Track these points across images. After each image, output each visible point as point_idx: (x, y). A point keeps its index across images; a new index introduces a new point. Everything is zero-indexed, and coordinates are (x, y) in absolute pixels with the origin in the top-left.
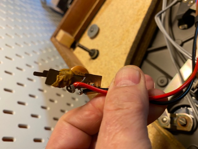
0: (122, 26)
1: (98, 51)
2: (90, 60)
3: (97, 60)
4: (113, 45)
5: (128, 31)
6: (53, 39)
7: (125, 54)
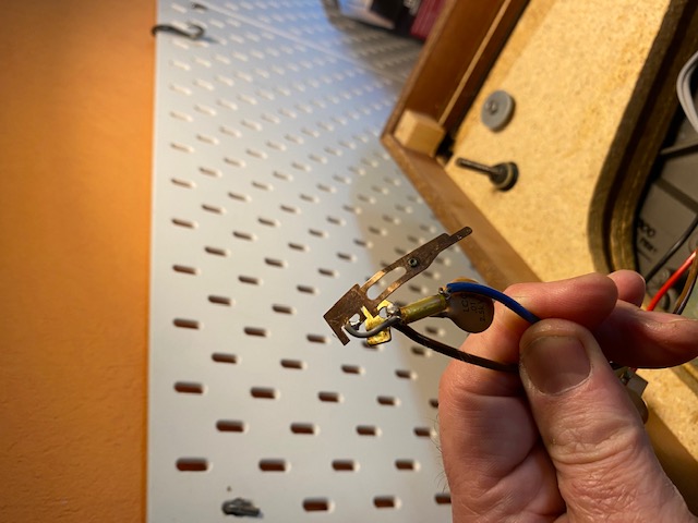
0: (578, 93)
1: (514, 166)
2: (494, 191)
3: (512, 192)
4: (557, 151)
5: (596, 111)
6: (388, 137)
7: (591, 176)
